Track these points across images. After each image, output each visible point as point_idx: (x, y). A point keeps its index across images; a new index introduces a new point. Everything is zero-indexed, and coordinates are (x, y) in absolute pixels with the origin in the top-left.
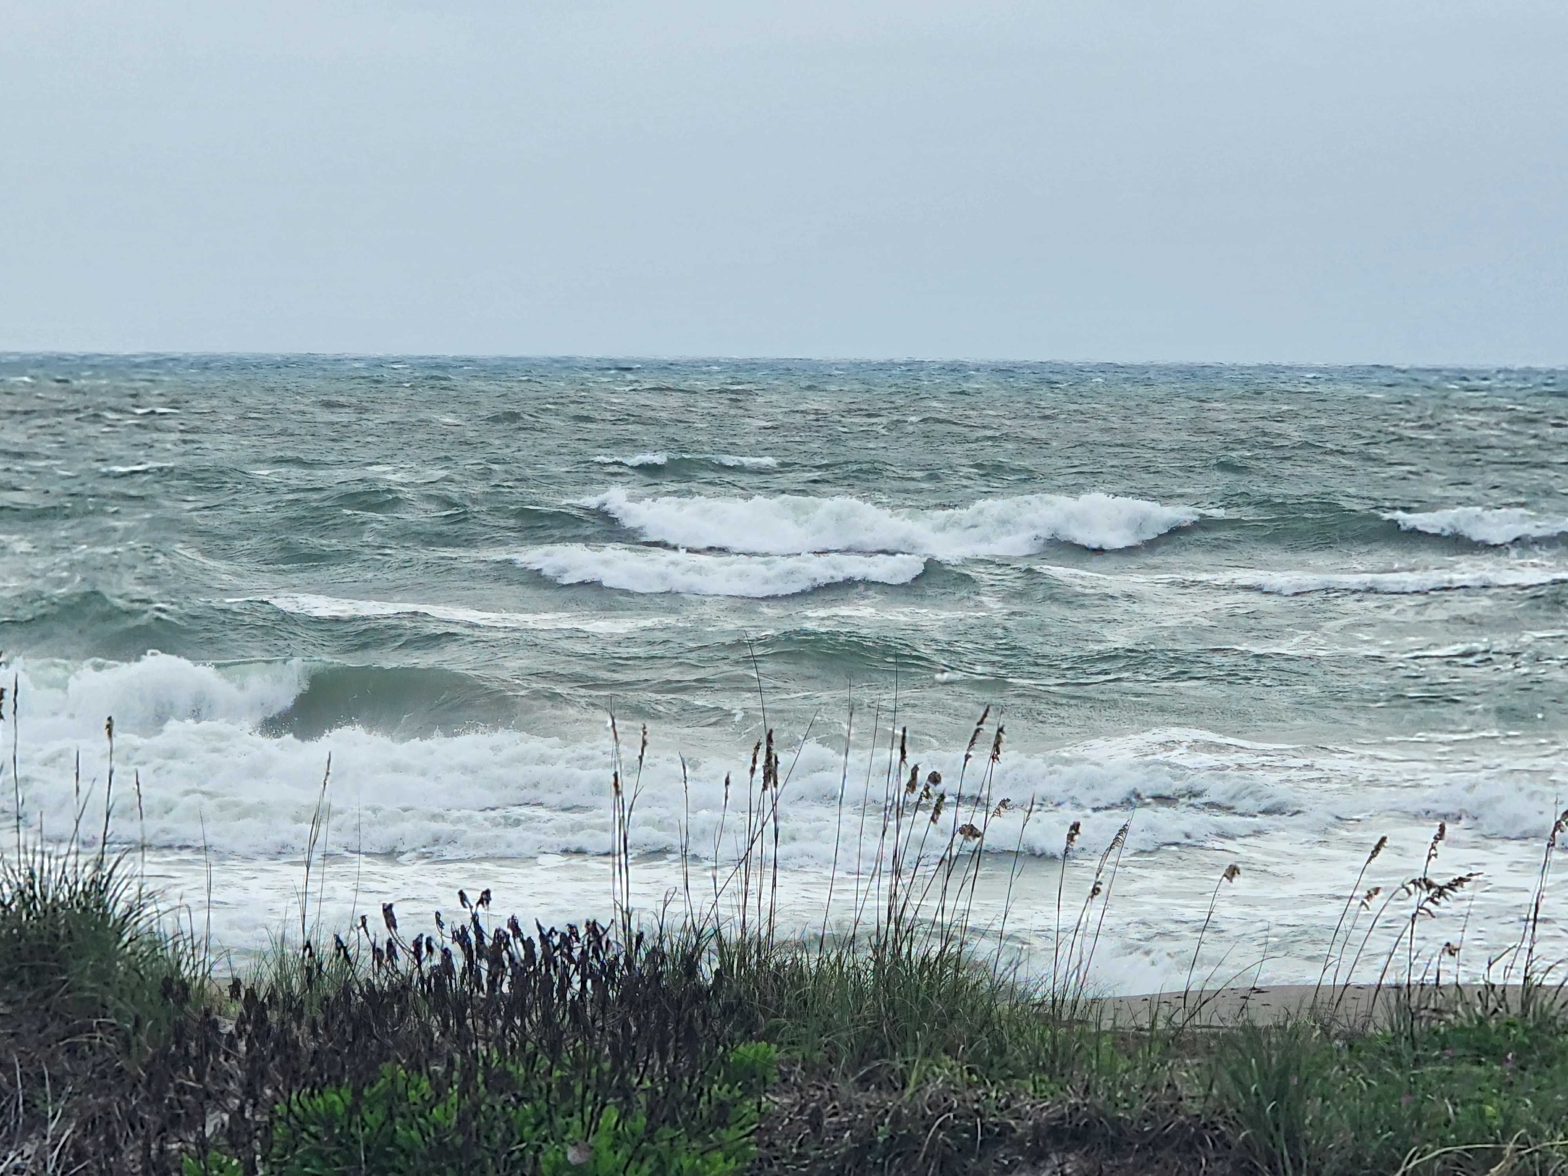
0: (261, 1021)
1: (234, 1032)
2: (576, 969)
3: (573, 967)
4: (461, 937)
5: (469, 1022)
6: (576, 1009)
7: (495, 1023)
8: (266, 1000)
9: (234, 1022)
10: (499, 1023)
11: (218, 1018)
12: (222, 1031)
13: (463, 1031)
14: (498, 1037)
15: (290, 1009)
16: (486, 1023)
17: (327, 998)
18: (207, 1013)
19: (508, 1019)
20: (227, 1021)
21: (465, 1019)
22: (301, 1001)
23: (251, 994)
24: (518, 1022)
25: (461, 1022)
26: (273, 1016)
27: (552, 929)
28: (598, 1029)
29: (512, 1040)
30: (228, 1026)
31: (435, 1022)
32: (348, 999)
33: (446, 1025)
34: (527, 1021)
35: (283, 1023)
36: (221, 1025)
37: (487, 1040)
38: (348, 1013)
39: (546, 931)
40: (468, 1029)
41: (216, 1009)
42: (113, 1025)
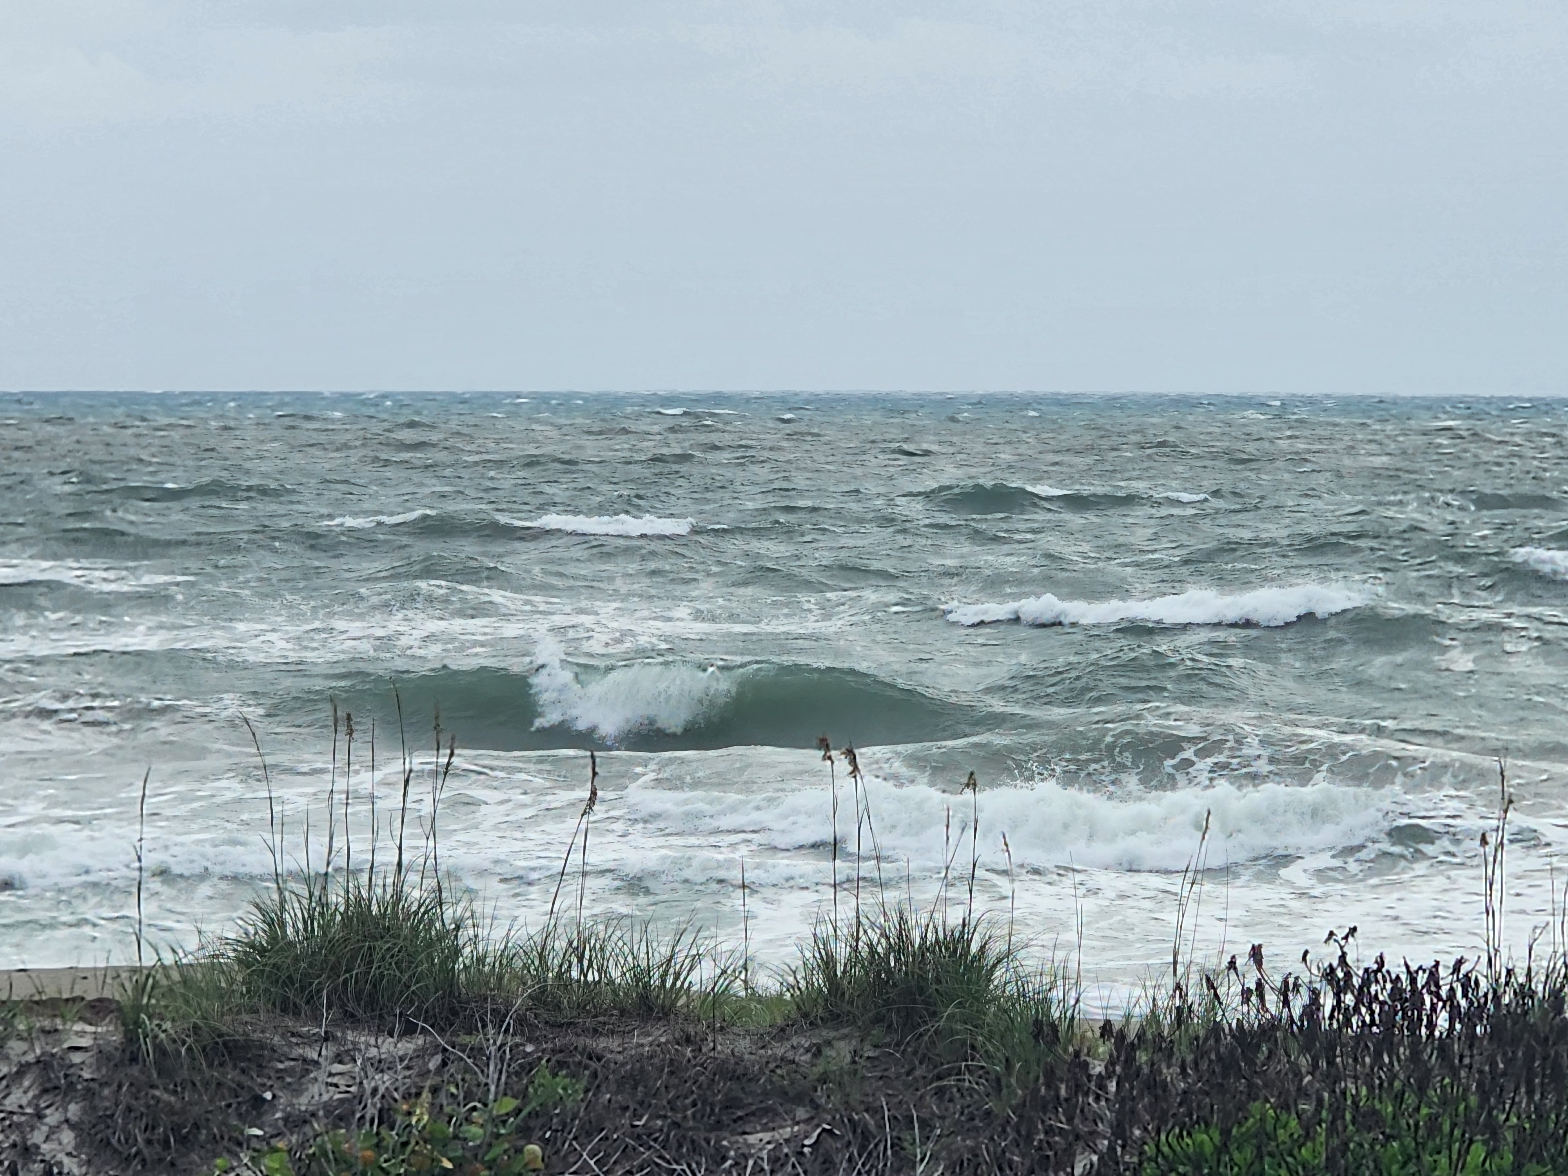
0: (1130, 1060)
1: (1103, 1073)
2: (1444, 1007)
3: (1440, 1004)
4: (1329, 974)
5: (1338, 1060)
6: (1443, 1047)
7: (1363, 1060)
8: (1136, 1041)
9: (1103, 1064)
10: (1368, 1060)
11: (1088, 1059)
12: (1092, 1072)
13: (1333, 1070)
14: (1368, 1075)
15: (1160, 1049)
16: (1355, 1060)
17: (1197, 1038)
18: (1077, 1054)
19: (1378, 1056)
20: (1096, 1062)
21: (1335, 1056)
22: (1171, 1041)
23: (1121, 1036)
24: (1386, 1059)
25: (1331, 1063)
26: (1142, 1057)
27: (1420, 968)
28: (1466, 1066)
29: (1380, 1078)
30: (1098, 1068)
31: (1304, 1062)
32: (1218, 1040)
33: (1315, 1066)
34: (1395, 1058)
35: (1153, 1065)
36: (1091, 1066)
37: (1356, 1078)
38: (1218, 1054)
39: (1413, 968)
40: (1338, 1068)
41: (1086, 1051)
42: (982, 1067)
